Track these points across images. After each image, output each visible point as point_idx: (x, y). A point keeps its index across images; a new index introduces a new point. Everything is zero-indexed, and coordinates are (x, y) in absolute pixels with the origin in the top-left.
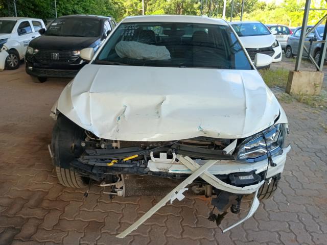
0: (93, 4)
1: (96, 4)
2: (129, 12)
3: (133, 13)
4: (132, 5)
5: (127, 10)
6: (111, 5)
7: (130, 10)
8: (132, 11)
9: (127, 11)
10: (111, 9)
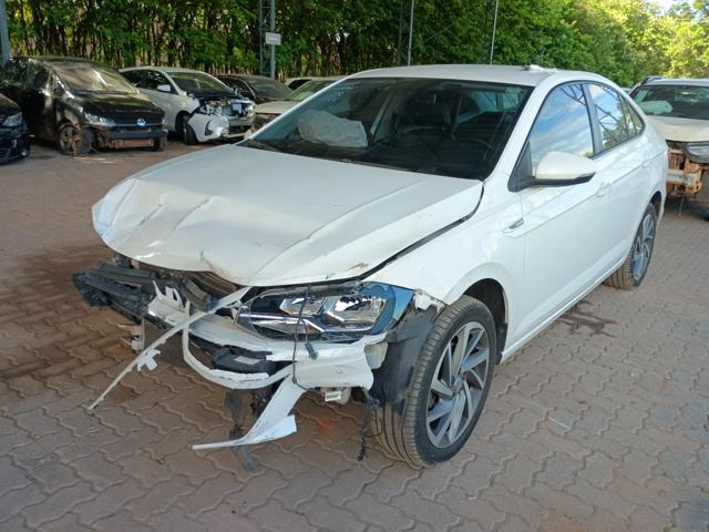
0: (583, 50)
1: (588, 52)
2: (677, 68)
3: (687, 71)
4: (688, 53)
5: (673, 63)
6: (628, 51)
7: (680, 64)
8: (688, 65)
9: (673, 66)
10: (628, 61)
